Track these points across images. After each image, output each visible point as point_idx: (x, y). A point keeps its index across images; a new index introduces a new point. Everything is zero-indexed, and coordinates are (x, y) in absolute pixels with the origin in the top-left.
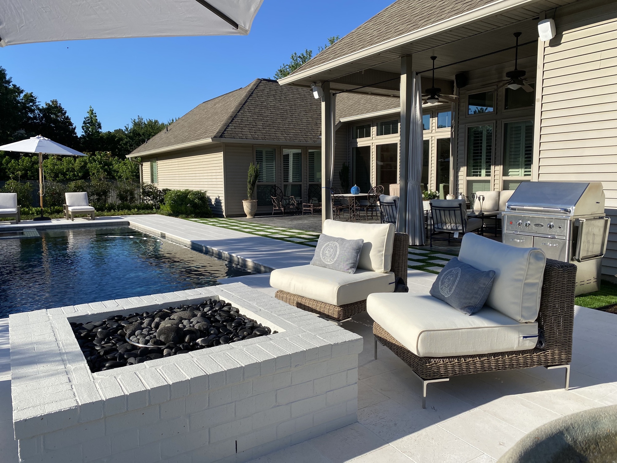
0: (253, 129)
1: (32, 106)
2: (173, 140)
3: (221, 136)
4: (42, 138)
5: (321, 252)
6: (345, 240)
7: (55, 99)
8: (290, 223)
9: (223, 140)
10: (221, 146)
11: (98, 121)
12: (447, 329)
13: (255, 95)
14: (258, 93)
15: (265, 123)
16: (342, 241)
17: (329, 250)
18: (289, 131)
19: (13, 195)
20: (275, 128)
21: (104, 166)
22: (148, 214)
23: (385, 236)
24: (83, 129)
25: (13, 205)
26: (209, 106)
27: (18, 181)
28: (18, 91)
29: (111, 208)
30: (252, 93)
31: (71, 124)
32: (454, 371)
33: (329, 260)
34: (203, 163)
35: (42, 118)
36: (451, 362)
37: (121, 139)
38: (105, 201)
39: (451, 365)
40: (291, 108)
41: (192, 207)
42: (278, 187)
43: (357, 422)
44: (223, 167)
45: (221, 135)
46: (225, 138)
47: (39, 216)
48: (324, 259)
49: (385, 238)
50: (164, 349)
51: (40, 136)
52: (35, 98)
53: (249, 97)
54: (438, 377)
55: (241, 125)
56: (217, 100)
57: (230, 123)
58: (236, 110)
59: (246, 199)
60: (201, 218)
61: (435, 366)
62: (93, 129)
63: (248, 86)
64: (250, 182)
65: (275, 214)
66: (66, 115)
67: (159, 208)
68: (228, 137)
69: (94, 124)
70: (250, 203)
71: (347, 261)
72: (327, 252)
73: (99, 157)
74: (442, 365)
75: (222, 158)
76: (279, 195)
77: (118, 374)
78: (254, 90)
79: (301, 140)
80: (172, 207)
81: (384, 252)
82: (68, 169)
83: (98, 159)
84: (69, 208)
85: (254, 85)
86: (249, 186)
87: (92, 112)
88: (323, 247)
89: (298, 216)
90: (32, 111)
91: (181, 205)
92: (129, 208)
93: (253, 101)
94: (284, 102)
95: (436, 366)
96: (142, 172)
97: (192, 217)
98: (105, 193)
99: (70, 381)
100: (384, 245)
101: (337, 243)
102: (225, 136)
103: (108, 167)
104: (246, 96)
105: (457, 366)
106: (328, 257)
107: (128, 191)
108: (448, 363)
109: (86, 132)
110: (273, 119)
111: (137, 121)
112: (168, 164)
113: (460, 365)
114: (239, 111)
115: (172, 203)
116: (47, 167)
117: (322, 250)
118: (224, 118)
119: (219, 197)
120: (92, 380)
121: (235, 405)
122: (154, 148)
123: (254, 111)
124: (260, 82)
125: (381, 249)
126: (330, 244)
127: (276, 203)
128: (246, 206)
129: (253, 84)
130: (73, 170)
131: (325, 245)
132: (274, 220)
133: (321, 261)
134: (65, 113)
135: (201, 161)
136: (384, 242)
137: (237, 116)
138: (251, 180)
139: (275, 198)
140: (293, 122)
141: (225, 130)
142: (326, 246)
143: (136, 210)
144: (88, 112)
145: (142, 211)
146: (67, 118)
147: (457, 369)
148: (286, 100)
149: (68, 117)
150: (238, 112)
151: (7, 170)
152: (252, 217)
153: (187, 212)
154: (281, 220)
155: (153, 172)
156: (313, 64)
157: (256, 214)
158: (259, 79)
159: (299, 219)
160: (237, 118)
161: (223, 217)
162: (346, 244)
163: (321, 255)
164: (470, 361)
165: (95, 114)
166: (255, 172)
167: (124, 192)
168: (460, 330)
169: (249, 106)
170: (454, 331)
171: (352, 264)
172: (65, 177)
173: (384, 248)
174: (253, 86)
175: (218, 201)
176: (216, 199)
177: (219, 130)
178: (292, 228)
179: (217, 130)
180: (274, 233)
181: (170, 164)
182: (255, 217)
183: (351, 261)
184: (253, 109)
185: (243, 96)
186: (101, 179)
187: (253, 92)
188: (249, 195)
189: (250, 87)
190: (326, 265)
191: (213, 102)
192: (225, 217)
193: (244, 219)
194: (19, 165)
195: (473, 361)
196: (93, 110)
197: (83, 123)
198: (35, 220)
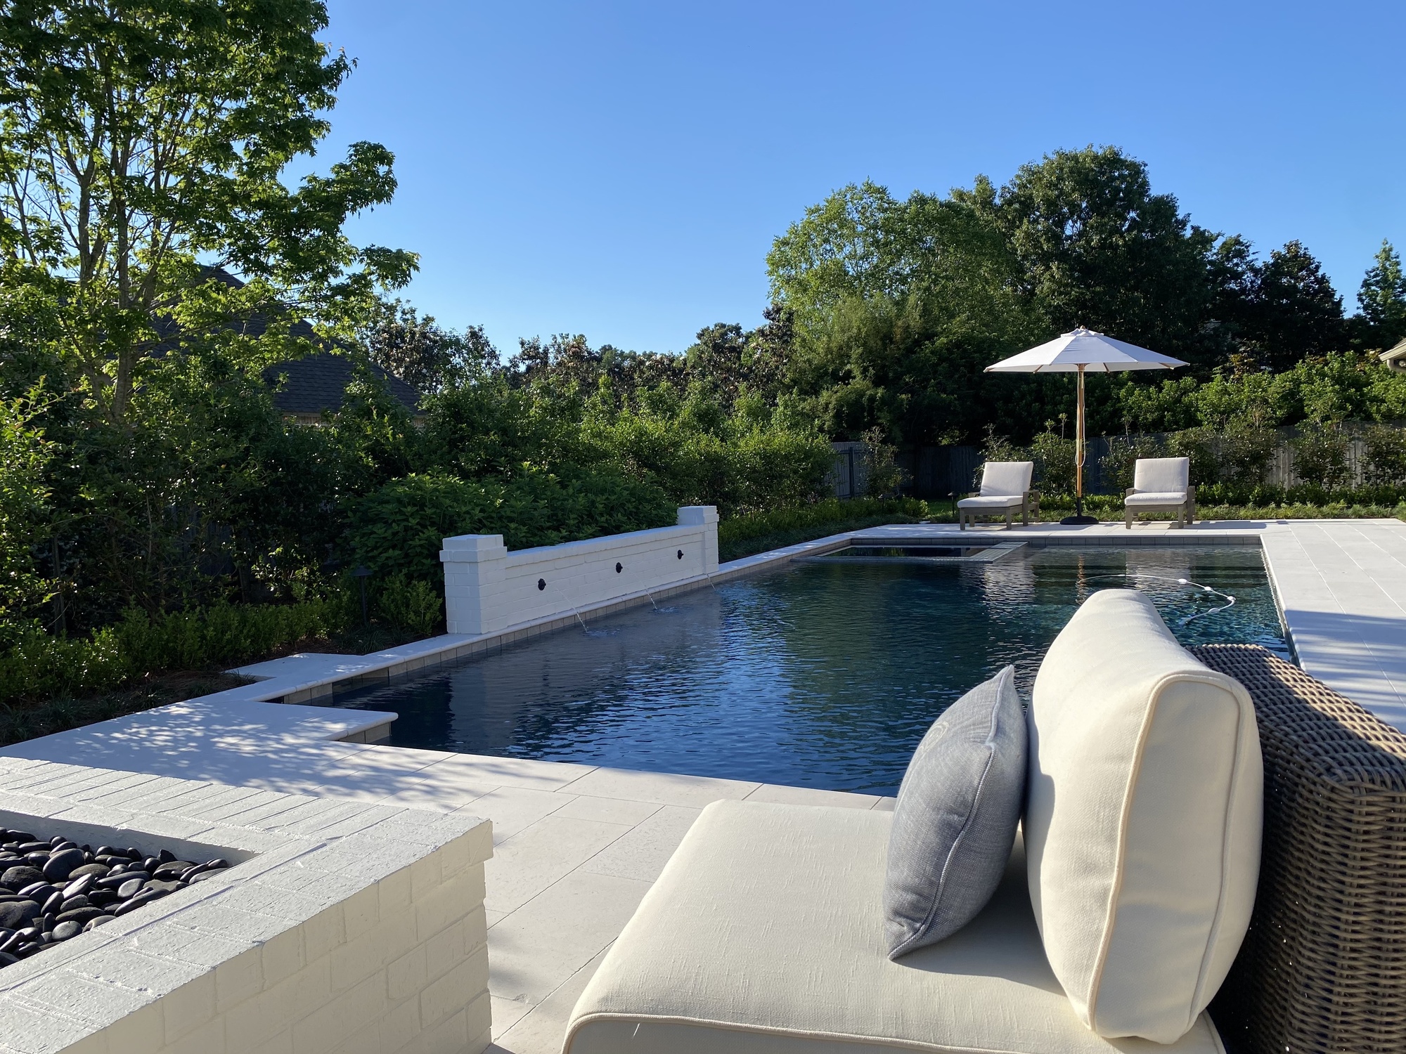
1: (1237, 265)
7: (1293, 239)
19: (1026, 466)
24: (1361, 300)
27: (1060, 434)
28: (1203, 239)
29: (1270, 498)
31: (1329, 294)
35: (1260, 288)
52: (1247, 247)
62: (1386, 297)
66: (1320, 274)
69: (1391, 283)
73: (1337, 365)
83: (1333, 369)
84: (1138, 495)
87: (1387, 254)
90: (1237, 276)
92: (1320, 500)
103: (1358, 390)
107: (1327, 451)
109: (1366, 306)
134: (1317, 267)
143: (1342, 504)
144: (1377, 257)
146: (1323, 281)
149: (1323, 276)
165: (1397, 257)
167: (1313, 455)
196: (1391, 250)
197: (1363, 286)
198: (1063, 523)
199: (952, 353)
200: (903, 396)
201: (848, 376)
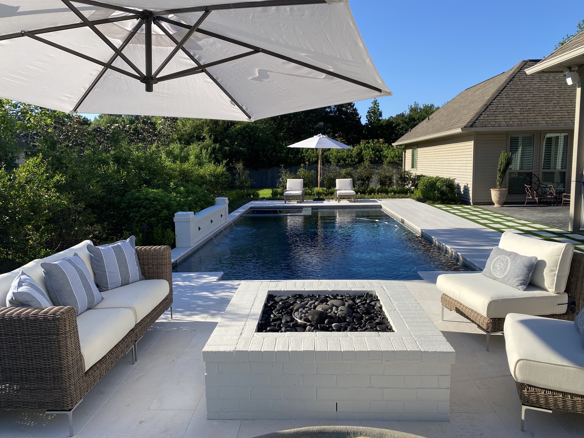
0: (509, 115)
2: (430, 130)
3: (471, 126)
4: (321, 136)
5: (492, 265)
6: (518, 255)
8: (539, 215)
9: (473, 129)
10: (472, 135)
11: (380, 110)
12: (550, 362)
13: (517, 79)
14: (520, 77)
15: (524, 108)
16: (514, 255)
17: (499, 264)
18: (553, 114)
19: (301, 181)
20: (535, 112)
21: (375, 153)
22: (402, 198)
23: (559, 255)
24: (367, 118)
25: (300, 188)
26: (470, 93)
27: (306, 169)
29: (372, 191)
30: (513, 78)
31: (357, 114)
32: (556, 405)
33: (499, 274)
34: (455, 151)
35: (336, 111)
36: (553, 396)
37: (398, 125)
38: (368, 185)
39: (553, 398)
40: (560, 88)
41: (440, 194)
42: (535, 175)
43: (449, 421)
44: (472, 156)
45: (472, 124)
46: (476, 127)
47: (317, 197)
48: (494, 272)
49: (559, 258)
50: (308, 326)
51: (320, 134)
53: (510, 82)
54: (537, 405)
55: (495, 113)
56: (478, 87)
57: (483, 112)
58: (492, 98)
59: (495, 187)
60: (447, 205)
61: (534, 395)
62: (375, 117)
63: (511, 70)
64: (500, 170)
65: (528, 203)
66: (354, 107)
67: (412, 192)
68: (479, 126)
69: (376, 113)
70: (498, 192)
71: (518, 277)
72: (498, 266)
73: (372, 144)
74: (542, 396)
75: (473, 147)
76: (535, 183)
77: (267, 337)
78: (517, 74)
79: (567, 124)
80: (423, 192)
81: (557, 272)
82: (348, 155)
83: (371, 146)
84: (337, 191)
85: (518, 68)
86: (499, 174)
87: (375, 102)
88: (495, 260)
89: (555, 208)
91: (431, 191)
92: (387, 192)
93: (514, 85)
94: (552, 82)
95: (536, 395)
96: (405, 158)
97: (439, 204)
98: (368, 178)
99: (241, 335)
100: (557, 265)
101: (508, 258)
102: (476, 126)
103: (379, 153)
104: (505, 82)
105: (561, 401)
106: (498, 270)
107: (388, 176)
108: (550, 395)
109: (369, 120)
110: (534, 102)
111: (413, 106)
112: (426, 151)
113: (565, 402)
114: (496, 98)
115: (424, 189)
116: (333, 154)
117: (493, 263)
118: (478, 106)
119: (467, 184)
120: (252, 337)
121: (336, 378)
122: (415, 137)
123: (513, 96)
124: (525, 64)
125: (554, 268)
126: (502, 258)
127: (530, 192)
128: (494, 194)
129: (516, 67)
130: (351, 156)
131: (496, 258)
132: (523, 211)
133: (491, 273)
134: (354, 105)
135: (454, 149)
136: (558, 262)
137: (492, 104)
138: (502, 169)
139: (528, 187)
140: (559, 104)
141: (477, 120)
142: (498, 260)
143: (392, 194)
144: (372, 103)
145: (397, 195)
146: (355, 110)
147: (560, 404)
148: (555, 80)
150: (494, 100)
151: (305, 158)
152: (500, 206)
153: (434, 198)
154: (531, 211)
155: (414, 158)
156: (567, 49)
157: (505, 203)
158: (524, 61)
159: (554, 211)
160: (491, 106)
161: (469, 204)
162: (517, 260)
163: (491, 267)
164: (578, 400)
165: (378, 104)
166: (506, 159)
167: (383, 177)
168: (567, 367)
169: (508, 92)
170: (558, 366)
171: (523, 281)
172: (345, 163)
173: (557, 268)
174: (515, 70)
175: (466, 189)
176: (465, 186)
177: (471, 120)
178: (534, 222)
179: (469, 120)
180: (511, 226)
181: (428, 151)
182: (504, 206)
183: (521, 278)
184: (513, 94)
185: (502, 82)
186: (366, 167)
187: (515, 76)
188: (498, 183)
189: (511, 72)
190: (496, 278)
191: (473, 90)
192: (472, 204)
193: (491, 208)
194: (314, 153)
195: (582, 401)
196: (377, 101)
197: (368, 113)
198: (314, 200)
199: (242, 132)
200: (227, 148)
201: (204, 138)
